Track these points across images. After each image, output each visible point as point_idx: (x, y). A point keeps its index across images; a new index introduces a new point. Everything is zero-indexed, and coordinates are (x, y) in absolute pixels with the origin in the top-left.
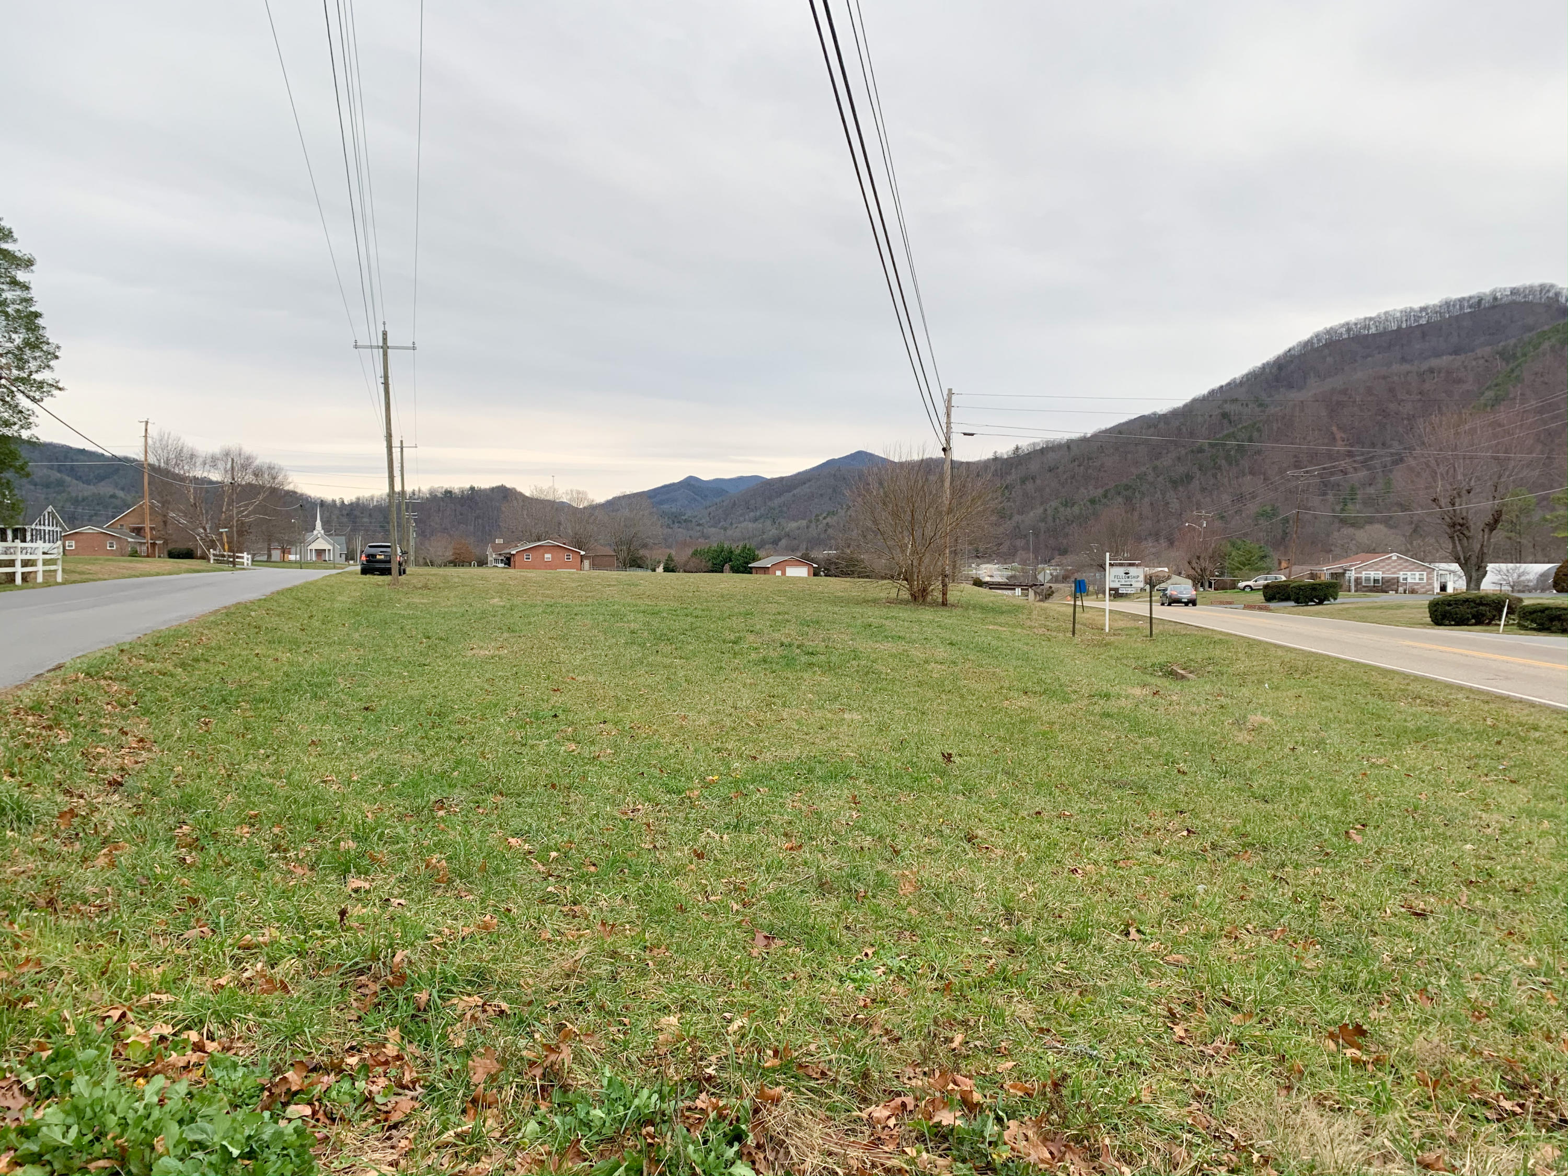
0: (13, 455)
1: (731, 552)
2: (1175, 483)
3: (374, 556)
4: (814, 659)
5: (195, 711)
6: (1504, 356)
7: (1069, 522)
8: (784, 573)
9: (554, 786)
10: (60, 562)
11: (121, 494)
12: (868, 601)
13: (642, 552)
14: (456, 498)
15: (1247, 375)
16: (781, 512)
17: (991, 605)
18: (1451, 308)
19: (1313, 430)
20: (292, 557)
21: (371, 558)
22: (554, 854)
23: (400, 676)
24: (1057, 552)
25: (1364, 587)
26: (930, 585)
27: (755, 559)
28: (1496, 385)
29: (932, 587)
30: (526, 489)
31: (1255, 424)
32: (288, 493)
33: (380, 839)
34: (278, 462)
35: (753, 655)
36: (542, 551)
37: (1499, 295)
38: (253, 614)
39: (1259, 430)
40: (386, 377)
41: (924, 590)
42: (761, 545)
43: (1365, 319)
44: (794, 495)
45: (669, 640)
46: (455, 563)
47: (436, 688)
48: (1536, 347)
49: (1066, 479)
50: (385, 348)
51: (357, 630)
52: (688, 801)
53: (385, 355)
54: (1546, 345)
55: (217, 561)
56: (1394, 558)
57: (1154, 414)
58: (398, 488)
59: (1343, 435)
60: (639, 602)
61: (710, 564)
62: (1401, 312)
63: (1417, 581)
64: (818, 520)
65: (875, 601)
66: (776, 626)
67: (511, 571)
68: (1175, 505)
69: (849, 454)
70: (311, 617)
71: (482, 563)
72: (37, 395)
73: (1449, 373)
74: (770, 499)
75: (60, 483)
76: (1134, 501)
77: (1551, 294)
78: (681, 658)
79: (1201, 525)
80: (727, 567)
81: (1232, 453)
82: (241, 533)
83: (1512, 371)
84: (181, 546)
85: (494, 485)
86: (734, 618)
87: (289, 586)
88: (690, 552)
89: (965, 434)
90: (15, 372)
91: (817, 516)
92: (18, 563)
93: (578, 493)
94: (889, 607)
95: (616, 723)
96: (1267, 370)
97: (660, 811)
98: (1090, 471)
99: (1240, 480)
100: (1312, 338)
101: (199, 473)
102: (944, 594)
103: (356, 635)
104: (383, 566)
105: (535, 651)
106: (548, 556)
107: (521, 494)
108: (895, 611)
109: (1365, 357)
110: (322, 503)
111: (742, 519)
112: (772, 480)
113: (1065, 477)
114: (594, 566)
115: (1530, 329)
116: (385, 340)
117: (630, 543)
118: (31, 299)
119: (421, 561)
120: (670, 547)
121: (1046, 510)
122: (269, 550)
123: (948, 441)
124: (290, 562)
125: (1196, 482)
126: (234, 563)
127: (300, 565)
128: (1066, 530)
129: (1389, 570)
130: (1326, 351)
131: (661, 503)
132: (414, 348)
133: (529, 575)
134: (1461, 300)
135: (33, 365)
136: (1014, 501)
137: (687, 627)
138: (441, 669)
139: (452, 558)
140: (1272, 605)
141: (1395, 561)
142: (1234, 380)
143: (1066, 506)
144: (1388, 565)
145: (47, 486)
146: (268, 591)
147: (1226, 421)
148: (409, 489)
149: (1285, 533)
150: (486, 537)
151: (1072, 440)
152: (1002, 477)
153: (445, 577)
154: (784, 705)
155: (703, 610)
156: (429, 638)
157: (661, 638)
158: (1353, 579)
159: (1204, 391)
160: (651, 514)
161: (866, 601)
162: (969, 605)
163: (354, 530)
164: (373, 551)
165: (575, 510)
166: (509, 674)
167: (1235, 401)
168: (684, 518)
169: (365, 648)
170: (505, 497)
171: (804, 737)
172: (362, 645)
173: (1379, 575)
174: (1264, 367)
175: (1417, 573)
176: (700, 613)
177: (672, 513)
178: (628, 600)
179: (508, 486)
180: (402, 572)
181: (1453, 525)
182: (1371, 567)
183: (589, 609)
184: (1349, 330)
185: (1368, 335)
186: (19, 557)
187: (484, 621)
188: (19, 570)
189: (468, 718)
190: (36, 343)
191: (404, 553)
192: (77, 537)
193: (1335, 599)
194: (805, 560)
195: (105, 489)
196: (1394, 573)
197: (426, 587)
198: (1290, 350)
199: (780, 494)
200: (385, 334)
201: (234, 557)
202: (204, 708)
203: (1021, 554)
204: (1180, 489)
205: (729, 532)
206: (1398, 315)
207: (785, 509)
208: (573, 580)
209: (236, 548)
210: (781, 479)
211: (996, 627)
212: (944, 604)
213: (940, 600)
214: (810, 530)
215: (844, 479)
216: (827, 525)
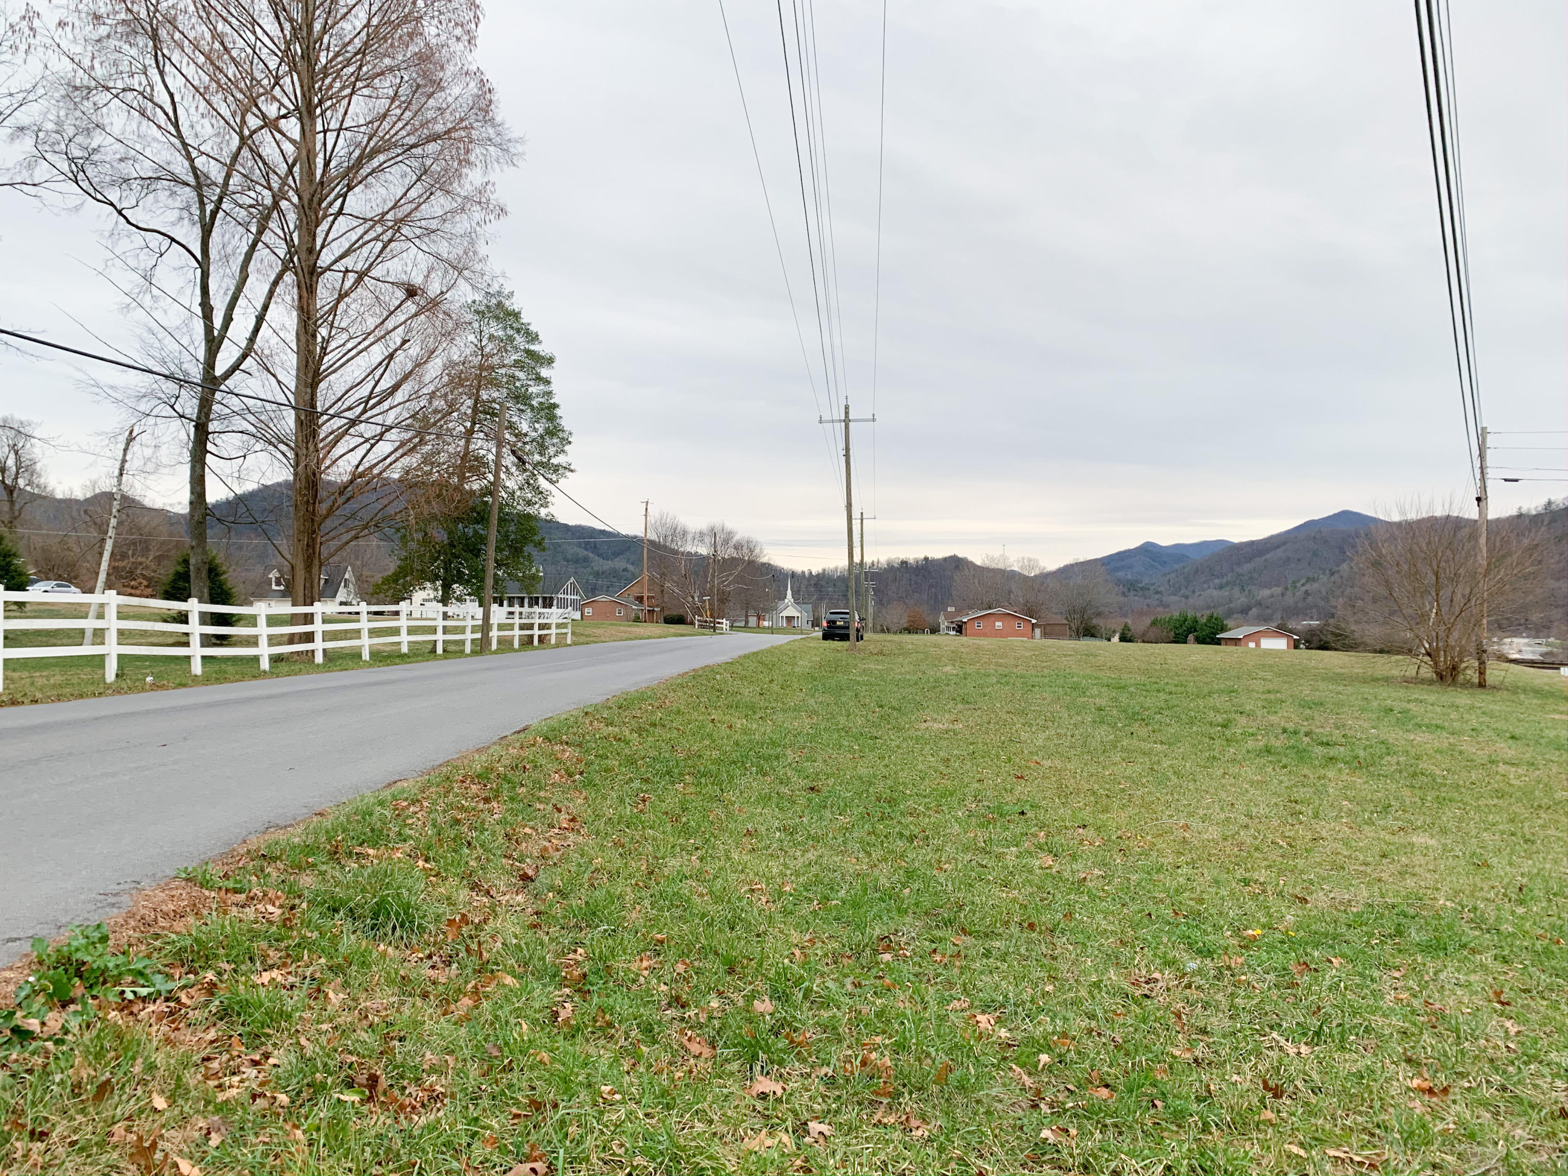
0: (532, 531)
1: (1196, 621)
3: (834, 622)
4: (1332, 752)
5: (636, 784)
8: (1258, 645)
9: (1031, 926)
10: (570, 626)
11: (631, 568)
12: (1378, 679)
13: (1095, 622)
14: (912, 567)
16: (1251, 578)
17: (1547, 688)
20: (766, 624)
21: (832, 623)
22: (1044, 1058)
23: (851, 750)
26: (1462, 661)
27: (1224, 629)
29: (1464, 665)
30: (977, 556)
32: (763, 564)
33: (805, 997)
34: (756, 537)
35: (1250, 744)
36: (993, 619)
38: (718, 677)
40: (847, 449)
41: (1454, 668)
42: (1230, 613)
44: (1266, 560)
45: (1143, 720)
46: (909, 630)
47: (887, 766)
50: (847, 421)
51: (813, 696)
52: (1229, 973)
53: (847, 427)
55: (701, 626)
58: (857, 559)
60: (1100, 674)
61: (1172, 634)
64: (1295, 587)
65: (1388, 680)
66: (1270, 706)
67: (963, 639)
69: (1331, 513)
70: (771, 681)
71: (935, 630)
72: (554, 477)
74: (1239, 564)
75: (586, 559)
78: (1162, 743)
80: (1191, 637)
82: (722, 601)
84: (675, 612)
85: (947, 555)
86: (1216, 696)
87: (756, 650)
88: (1148, 621)
89: (1506, 480)
90: (537, 458)
91: (1294, 582)
92: (536, 627)
93: (1030, 560)
94: (1407, 688)
95: (1098, 829)
97: (1189, 986)
101: (690, 548)
102: (1482, 673)
103: (812, 701)
104: (842, 632)
105: (992, 726)
106: (999, 624)
107: (972, 563)
108: (1418, 693)
110: (793, 575)
111: (1205, 586)
112: (1241, 544)
114: (1045, 635)
116: (847, 413)
117: (1083, 611)
118: (551, 392)
119: (879, 628)
120: (1125, 616)
122: (747, 616)
123: (1484, 488)
124: (764, 628)
126: (714, 628)
127: (772, 630)
131: (1117, 569)
132: (874, 420)
133: (982, 643)
135: (552, 450)
137: (1162, 704)
138: (893, 744)
139: (905, 625)
145: (576, 561)
146: (735, 654)
148: (868, 560)
150: (938, 605)
153: (900, 643)
154: (1316, 816)
155: (1176, 686)
156: (881, 706)
157: (1134, 717)
160: (1106, 581)
161: (1375, 680)
162: (1518, 687)
163: (821, 599)
164: (833, 617)
165: (1026, 578)
166: (965, 753)
168: (1140, 585)
169: (818, 716)
170: (957, 567)
171: (1362, 868)
172: (815, 713)
176: (1174, 689)
177: (1128, 581)
178: (1088, 672)
179: (960, 555)
180: (859, 638)
183: (1046, 680)
186: (537, 621)
187: (937, 690)
188: (536, 632)
189: (922, 808)
190: (554, 431)
191: (861, 619)
192: (594, 604)
194: (1282, 630)
195: (619, 564)
197: (881, 653)
199: (1249, 560)
200: (847, 408)
201: (714, 622)
202: (646, 781)
205: (1191, 601)
207: (1255, 575)
208: (1026, 649)
209: (717, 614)
210: (1252, 543)
212: (1482, 685)
213: (1477, 681)
214: (1286, 598)
215: (1326, 541)
216: (1307, 593)
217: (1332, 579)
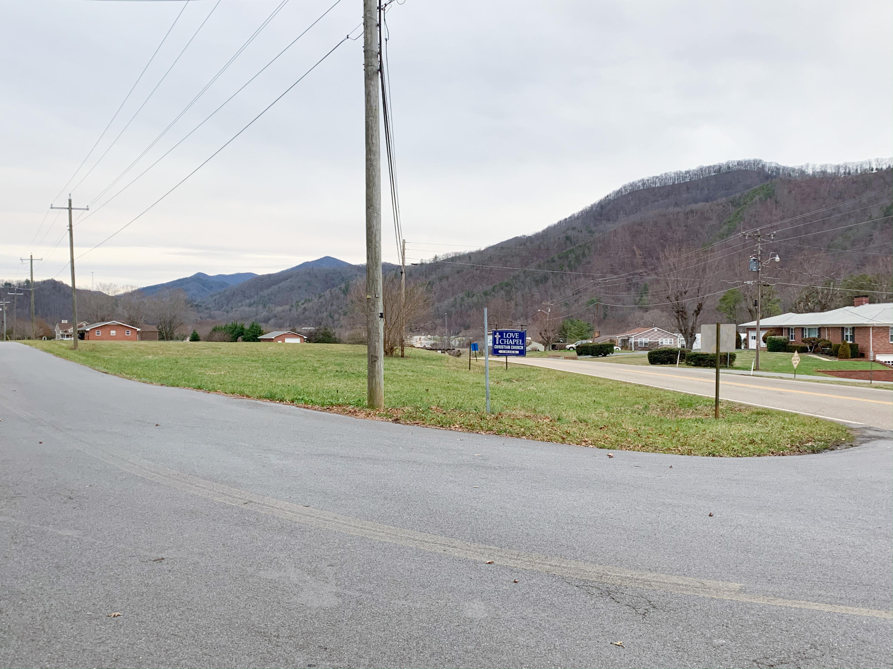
1: (243, 329)
2: (537, 282)
6: (735, 203)
7: (471, 307)
8: (283, 341)
13: (177, 329)
15: (582, 212)
16: (270, 299)
17: (427, 356)
18: (704, 172)
19: (622, 248)
24: (462, 328)
25: (640, 347)
27: (261, 333)
28: (729, 222)
29: (395, 347)
31: (586, 244)
36: (108, 329)
37: (730, 165)
39: (589, 248)
41: (392, 349)
42: (263, 324)
43: (654, 177)
44: (279, 287)
48: (751, 199)
49: (469, 279)
50: (70, 209)
53: (70, 213)
54: (757, 198)
56: (656, 330)
57: (524, 236)
59: (641, 253)
61: (227, 336)
62: (675, 173)
63: (669, 344)
64: (298, 305)
67: (85, 343)
68: (537, 296)
71: (51, 337)
73: (702, 213)
74: (261, 290)
76: (511, 294)
77: (760, 166)
79: (547, 311)
80: (240, 338)
81: (572, 263)
83: (738, 213)
88: (209, 329)
91: (297, 302)
96: (594, 208)
98: (483, 273)
99: (577, 280)
100: (621, 189)
102: (403, 351)
106: (113, 332)
109: (653, 202)
111: (240, 304)
112: (263, 275)
113: (467, 277)
115: (748, 187)
116: (70, 204)
121: (456, 299)
125: (550, 281)
128: (469, 313)
129: (653, 337)
130: (630, 198)
132: (88, 209)
134: (709, 167)
136: (435, 293)
140: (579, 357)
141: (656, 332)
142: (574, 215)
143: (469, 296)
144: (653, 334)
147: (568, 242)
149: (606, 315)
151: (472, 253)
152: (426, 277)
158: (633, 343)
159: (555, 222)
162: (416, 356)
165: (111, 298)
167: (574, 229)
168: (195, 303)
170: (56, 288)
173: (647, 340)
174: (592, 207)
175: (668, 339)
177: (186, 300)
181: (678, 312)
182: (643, 336)
184: (644, 184)
185: (655, 187)
193: (613, 353)
194: (295, 334)
196: (655, 339)
198: (608, 196)
199: (268, 286)
200: (70, 201)
203: (440, 329)
204: (540, 285)
205: (231, 314)
206: (673, 175)
207: (273, 298)
210: (269, 276)
211: (431, 366)
212: (402, 356)
213: (400, 354)
214: (292, 312)
215: (316, 276)
216: (305, 309)
217: (320, 300)
